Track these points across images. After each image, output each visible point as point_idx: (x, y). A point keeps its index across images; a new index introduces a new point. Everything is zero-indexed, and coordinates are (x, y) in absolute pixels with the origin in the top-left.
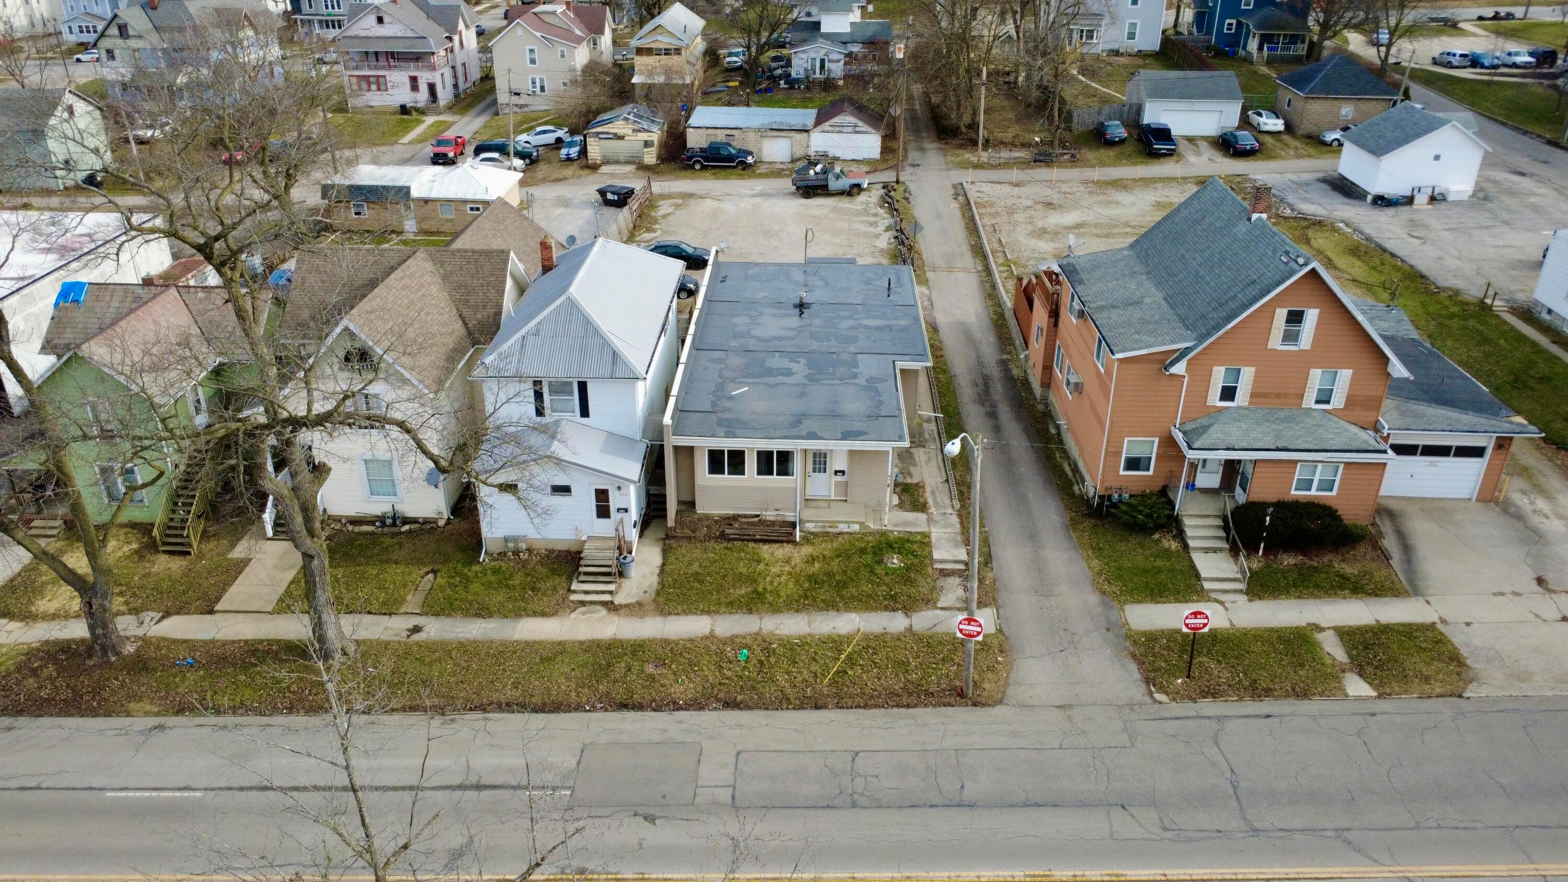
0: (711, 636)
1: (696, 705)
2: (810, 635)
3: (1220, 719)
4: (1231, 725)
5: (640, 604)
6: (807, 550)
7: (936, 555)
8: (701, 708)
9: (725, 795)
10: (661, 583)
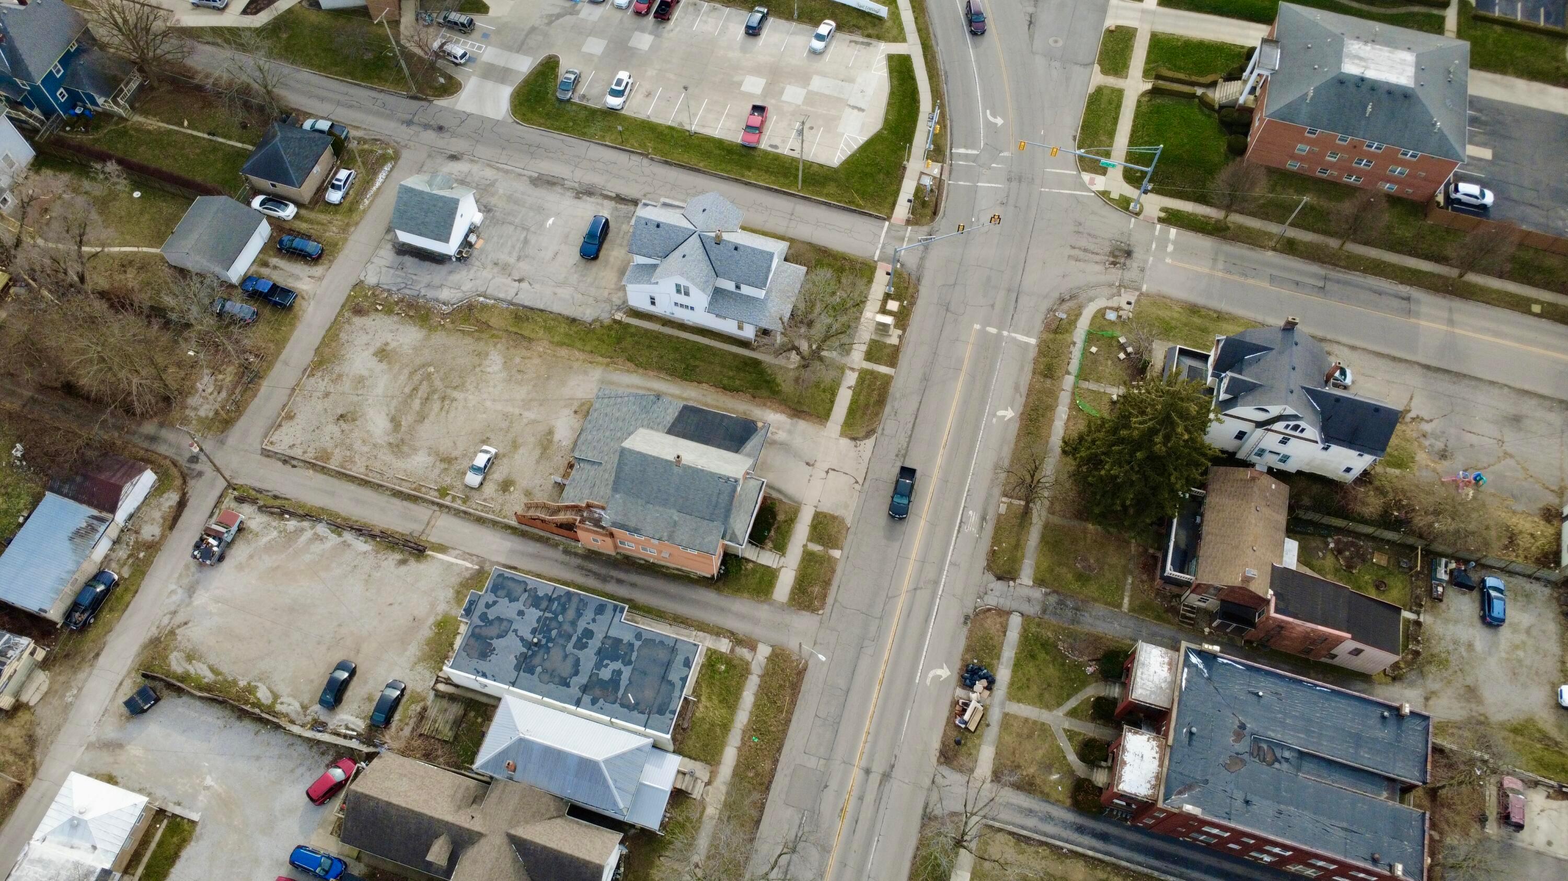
0: (739, 749)
1: (776, 761)
2: (751, 713)
3: (836, 600)
4: (840, 599)
5: (711, 772)
6: (703, 699)
7: (724, 650)
8: (778, 760)
9: (822, 762)
10: (702, 761)
